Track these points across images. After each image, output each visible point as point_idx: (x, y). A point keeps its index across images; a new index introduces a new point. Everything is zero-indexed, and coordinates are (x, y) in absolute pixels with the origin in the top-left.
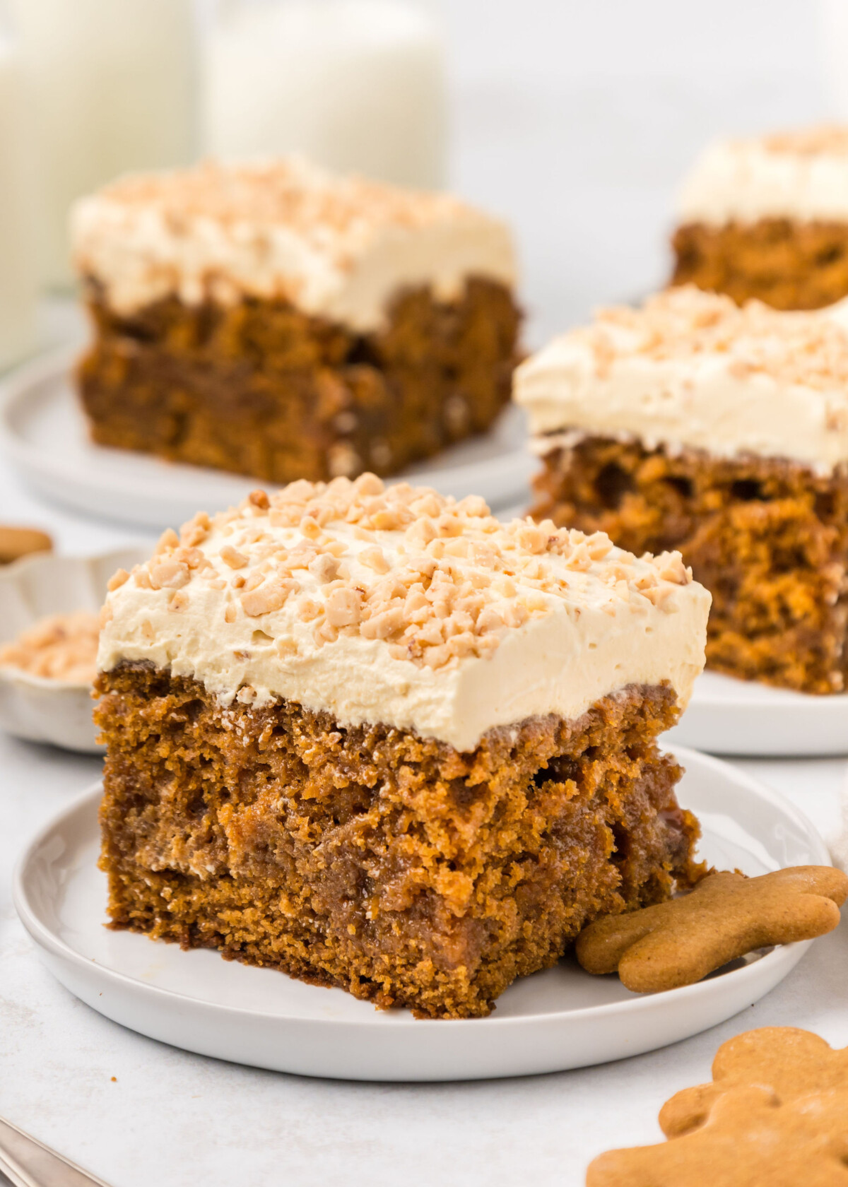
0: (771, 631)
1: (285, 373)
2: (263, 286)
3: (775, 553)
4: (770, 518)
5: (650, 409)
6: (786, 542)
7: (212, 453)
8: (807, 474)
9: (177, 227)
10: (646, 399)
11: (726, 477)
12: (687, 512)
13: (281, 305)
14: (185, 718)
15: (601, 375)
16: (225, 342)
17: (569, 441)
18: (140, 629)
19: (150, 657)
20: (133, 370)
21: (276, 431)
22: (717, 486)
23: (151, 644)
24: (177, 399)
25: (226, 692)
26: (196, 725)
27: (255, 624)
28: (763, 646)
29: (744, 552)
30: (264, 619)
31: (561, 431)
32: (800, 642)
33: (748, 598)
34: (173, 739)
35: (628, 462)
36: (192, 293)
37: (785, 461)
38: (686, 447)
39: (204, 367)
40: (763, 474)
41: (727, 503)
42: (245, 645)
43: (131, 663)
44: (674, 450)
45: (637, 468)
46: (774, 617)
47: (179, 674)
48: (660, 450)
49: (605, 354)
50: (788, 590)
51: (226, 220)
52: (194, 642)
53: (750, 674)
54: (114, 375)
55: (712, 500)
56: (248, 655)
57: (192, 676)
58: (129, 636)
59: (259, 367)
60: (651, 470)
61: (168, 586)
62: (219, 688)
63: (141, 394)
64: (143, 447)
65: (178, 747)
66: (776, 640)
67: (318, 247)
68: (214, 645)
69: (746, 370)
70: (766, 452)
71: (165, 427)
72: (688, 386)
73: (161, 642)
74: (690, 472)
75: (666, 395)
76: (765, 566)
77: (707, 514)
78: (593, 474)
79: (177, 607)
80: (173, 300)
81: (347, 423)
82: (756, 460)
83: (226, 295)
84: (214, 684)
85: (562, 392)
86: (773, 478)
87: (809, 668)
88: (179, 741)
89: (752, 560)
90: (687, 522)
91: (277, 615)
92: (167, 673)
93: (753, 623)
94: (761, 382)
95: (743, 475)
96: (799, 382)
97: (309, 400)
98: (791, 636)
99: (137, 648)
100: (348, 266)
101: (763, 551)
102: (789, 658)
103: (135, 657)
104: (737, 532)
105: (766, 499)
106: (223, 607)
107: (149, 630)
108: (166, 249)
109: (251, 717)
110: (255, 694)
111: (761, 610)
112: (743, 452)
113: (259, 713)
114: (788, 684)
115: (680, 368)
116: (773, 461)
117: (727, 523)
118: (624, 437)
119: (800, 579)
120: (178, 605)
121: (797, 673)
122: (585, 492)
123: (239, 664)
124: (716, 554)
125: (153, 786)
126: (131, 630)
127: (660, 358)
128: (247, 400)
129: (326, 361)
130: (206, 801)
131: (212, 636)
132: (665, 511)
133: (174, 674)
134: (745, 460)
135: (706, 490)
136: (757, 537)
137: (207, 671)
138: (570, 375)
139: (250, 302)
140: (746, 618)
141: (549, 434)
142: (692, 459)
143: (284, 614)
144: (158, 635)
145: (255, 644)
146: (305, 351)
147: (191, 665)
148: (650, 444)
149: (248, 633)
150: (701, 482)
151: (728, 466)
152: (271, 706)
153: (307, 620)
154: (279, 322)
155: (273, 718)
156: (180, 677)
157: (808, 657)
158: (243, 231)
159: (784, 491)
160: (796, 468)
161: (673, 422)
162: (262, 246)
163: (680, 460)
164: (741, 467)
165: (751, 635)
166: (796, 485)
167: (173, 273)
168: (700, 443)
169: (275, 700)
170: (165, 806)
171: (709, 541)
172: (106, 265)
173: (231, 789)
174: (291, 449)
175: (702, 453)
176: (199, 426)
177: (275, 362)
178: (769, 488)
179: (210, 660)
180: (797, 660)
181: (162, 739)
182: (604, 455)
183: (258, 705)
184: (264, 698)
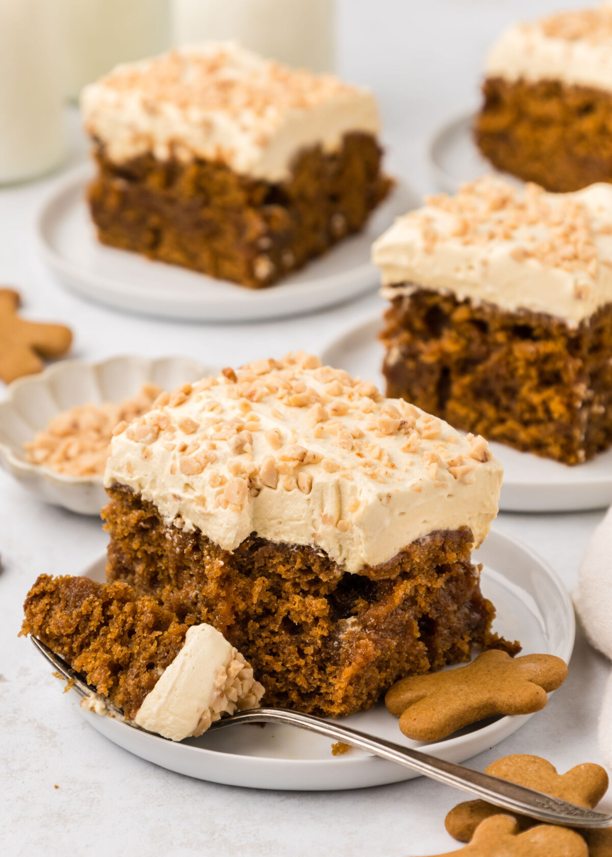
0: (538, 422)
1: (225, 209)
2: (209, 152)
3: (541, 374)
4: (538, 352)
5: (460, 276)
6: (549, 367)
7: (177, 256)
8: (562, 326)
9: (151, 110)
10: (458, 269)
11: (509, 322)
12: (484, 342)
13: (221, 165)
14: (148, 526)
15: (428, 251)
16: (184, 186)
17: (407, 291)
18: (125, 466)
19: (131, 485)
20: (124, 199)
21: (219, 245)
22: (504, 328)
23: (131, 477)
24: (154, 220)
25: (169, 517)
26: (154, 532)
27: (185, 479)
28: (533, 431)
29: (521, 372)
30: (191, 477)
31: (402, 285)
32: (558, 431)
33: (524, 400)
34: (142, 538)
35: (446, 307)
36: (162, 153)
37: (549, 317)
38: (483, 301)
39: (171, 201)
40: (533, 323)
41: (510, 339)
42: (179, 492)
43: (121, 486)
44: (476, 303)
45: (452, 312)
46: (541, 414)
47: (146, 499)
48: (467, 301)
49: (431, 237)
50: (550, 399)
51: (183, 105)
52: (153, 481)
53: (524, 448)
54: (112, 202)
55: (501, 337)
56: (180, 498)
57: (152, 502)
58: (119, 469)
59: (206, 203)
60: (460, 315)
61: (142, 442)
62: (166, 513)
63: (130, 215)
64: (133, 247)
65: (145, 543)
66: (542, 427)
67: (244, 129)
68: (164, 486)
69: (523, 255)
70: (536, 309)
71: (148, 237)
72: (485, 263)
73: (136, 478)
74: (486, 318)
75: (471, 268)
76: (534, 381)
77: (497, 345)
78: (423, 313)
79: (146, 457)
80: (149, 156)
81: (265, 243)
82: (529, 314)
83: (184, 156)
84: (163, 510)
85: (403, 261)
86: (540, 326)
87: (562, 447)
88: (146, 540)
89: (527, 377)
90: (484, 349)
91: (198, 477)
92: (140, 496)
93: (527, 416)
94: (533, 263)
95: (521, 322)
96: (557, 265)
97: (241, 229)
98: (551, 427)
99: (124, 478)
100: (264, 143)
101: (533, 372)
102: (550, 440)
103: (123, 483)
104: (516, 360)
105: (535, 339)
106: (170, 462)
107: (130, 468)
108: (144, 124)
109: (181, 536)
110: (184, 523)
111: (532, 409)
112: (520, 309)
113: (186, 535)
114: (550, 456)
115: (480, 250)
116: (540, 316)
117: (510, 352)
118: (443, 292)
119: (557, 392)
120: (147, 456)
121: (556, 450)
122: (418, 324)
123: (175, 502)
124: (503, 371)
125: (132, 564)
126: (121, 466)
127: (467, 243)
128: (199, 224)
129: (251, 203)
130: (159, 579)
131: (163, 481)
132: (470, 340)
133: (143, 498)
134: (522, 314)
135: (497, 330)
136: (529, 363)
137: (160, 501)
138: (408, 249)
139: (200, 162)
140: (522, 413)
141: (394, 286)
142: (488, 310)
143: (201, 478)
144: (135, 472)
145: (184, 492)
146: (237, 196)
147: (151, 495)
148: (460, 297)
149: (182, 484)
150: (494, 325)
151: (510, 316)
152: (192, 533)
153: (213, 487)
154: (219, 176)
155: (193, 540)
156: (146, 501)
157: (562, 441)
158: (195, 114)
159: (547, 335)
160: (555, 322)
161: (475, 285)
162: (208, 127)
163: (480, 309)
164: (519, 318)
165: (526, 424)
166: (555, 332)
167: (150, 139)
168: (493, 300)
169: (194, 530)
170: (138, 578)
171: (499, 362)
172: (105, 130)
173: (172, 576)
174: (229, 258)
175: (494, 307)
176: (168, 238)
177: (217, 201)
178: (537, 332)
179: (161, 495)
180: (556, 442)
181: (136, 536)
182: (430, 301)
183: (185, 530)
184: (189, 527)
